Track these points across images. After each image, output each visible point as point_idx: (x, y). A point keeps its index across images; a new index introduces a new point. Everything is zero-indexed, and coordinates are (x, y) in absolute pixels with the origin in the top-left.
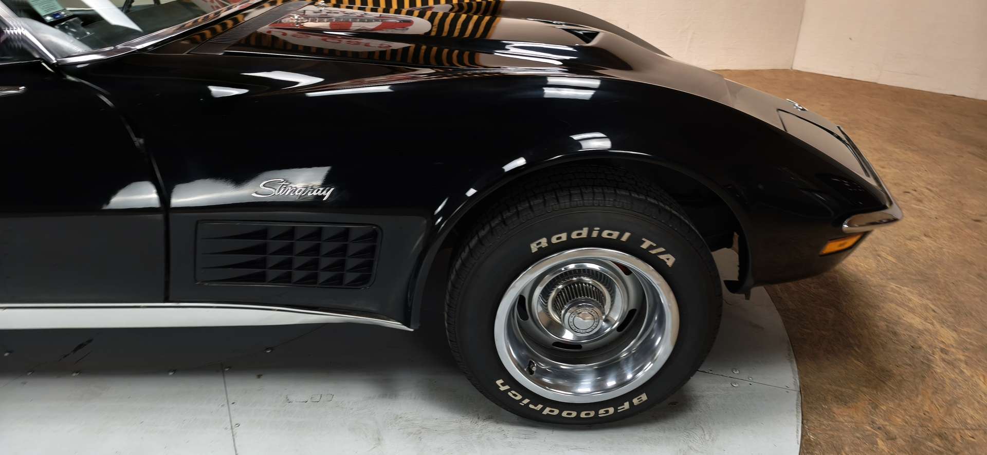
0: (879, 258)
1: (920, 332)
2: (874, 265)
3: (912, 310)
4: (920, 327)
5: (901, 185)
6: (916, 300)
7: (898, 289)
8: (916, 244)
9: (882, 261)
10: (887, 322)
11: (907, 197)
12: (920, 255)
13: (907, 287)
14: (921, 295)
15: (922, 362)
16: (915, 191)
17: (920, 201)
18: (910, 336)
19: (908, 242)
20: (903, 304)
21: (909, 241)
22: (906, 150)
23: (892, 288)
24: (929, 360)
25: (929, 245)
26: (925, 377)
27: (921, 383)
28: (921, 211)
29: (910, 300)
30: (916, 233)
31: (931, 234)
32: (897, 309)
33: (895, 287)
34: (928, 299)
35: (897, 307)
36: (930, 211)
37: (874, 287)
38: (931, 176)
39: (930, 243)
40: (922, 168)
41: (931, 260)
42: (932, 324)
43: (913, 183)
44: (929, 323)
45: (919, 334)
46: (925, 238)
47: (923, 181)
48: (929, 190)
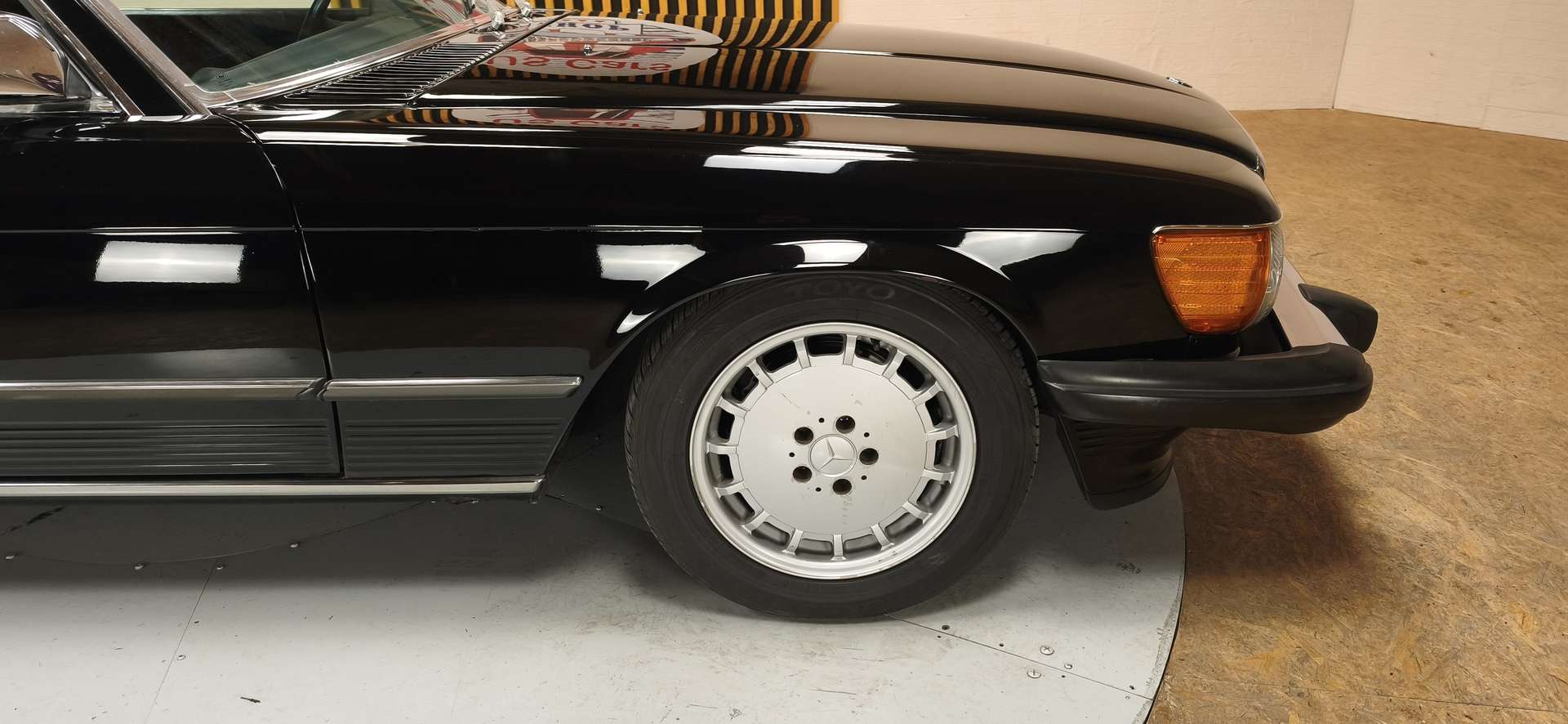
0: (1391, 412)
1: (1428, 537)
2: (1379, 425)
3: (1424, 500)
4: (1431, 529)
6: (1437, 481)
7: (1409, 464)
8: (1467, 390)
9: (1394, 418)
10: (1371, 518)
12: (1468, 408)
13: (1429, 461)
14: (1449, 476)
15: (1415, 586)
18: (1406, 543)
19: (1451, 387)
20: (1412, 489)
21: (1456, 386)
23: (1400, 463)
24: (1428, 584)
25: (1491, 392)
26: (1413, 612)
27: (1401, 622)
29: (1427, 482)
30: (1473, 372)
31: (1501, 376)
32: (1397, 498)
34: (1459, 482)
35: (1399, 495)
36: (1511, 336)
37: (1368, 460)
39: (1494, 390)
41: (1486, 417)
42: (1455, 524)
44: (1450, 522)
45: (1424, 540)
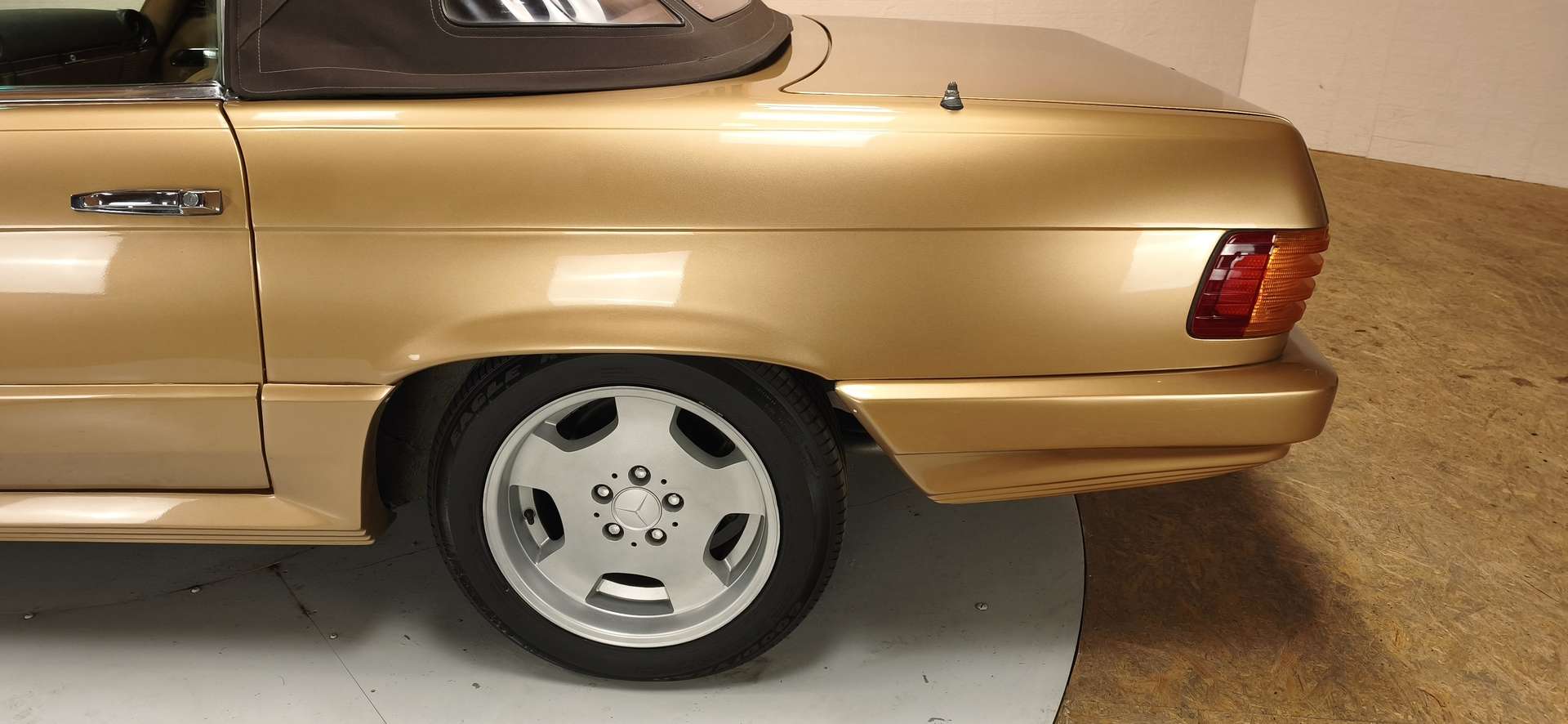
1: (1312, 558)
5: (1353, 319)
10: (1259, 540)
11: (1360, 339)
14: (1332, 497)
15: (1300, 606)
16: (1376, 328)
17: (1378, 344)
18: (1292, 564)
20: (1298, 512)
22: (1382, 264)
24: (1312, 604)
25: (1371, 415)
26: (1298, 634)
27: (1286, 642)
28: (1376, 361)
31: (1381, 400)
33: (1292, 484)
35: (1287, 517)
36: (1391, 361)
37: (1258, 483)
38: (1409, 305)
39: (1375, 413)
40: (1399, 292)
41: (1368, 441)
43: (1376, 316)
46: (1369, 405)
47: (1395, 312)
48: (1400, 326)
